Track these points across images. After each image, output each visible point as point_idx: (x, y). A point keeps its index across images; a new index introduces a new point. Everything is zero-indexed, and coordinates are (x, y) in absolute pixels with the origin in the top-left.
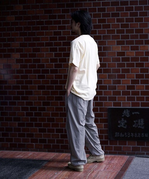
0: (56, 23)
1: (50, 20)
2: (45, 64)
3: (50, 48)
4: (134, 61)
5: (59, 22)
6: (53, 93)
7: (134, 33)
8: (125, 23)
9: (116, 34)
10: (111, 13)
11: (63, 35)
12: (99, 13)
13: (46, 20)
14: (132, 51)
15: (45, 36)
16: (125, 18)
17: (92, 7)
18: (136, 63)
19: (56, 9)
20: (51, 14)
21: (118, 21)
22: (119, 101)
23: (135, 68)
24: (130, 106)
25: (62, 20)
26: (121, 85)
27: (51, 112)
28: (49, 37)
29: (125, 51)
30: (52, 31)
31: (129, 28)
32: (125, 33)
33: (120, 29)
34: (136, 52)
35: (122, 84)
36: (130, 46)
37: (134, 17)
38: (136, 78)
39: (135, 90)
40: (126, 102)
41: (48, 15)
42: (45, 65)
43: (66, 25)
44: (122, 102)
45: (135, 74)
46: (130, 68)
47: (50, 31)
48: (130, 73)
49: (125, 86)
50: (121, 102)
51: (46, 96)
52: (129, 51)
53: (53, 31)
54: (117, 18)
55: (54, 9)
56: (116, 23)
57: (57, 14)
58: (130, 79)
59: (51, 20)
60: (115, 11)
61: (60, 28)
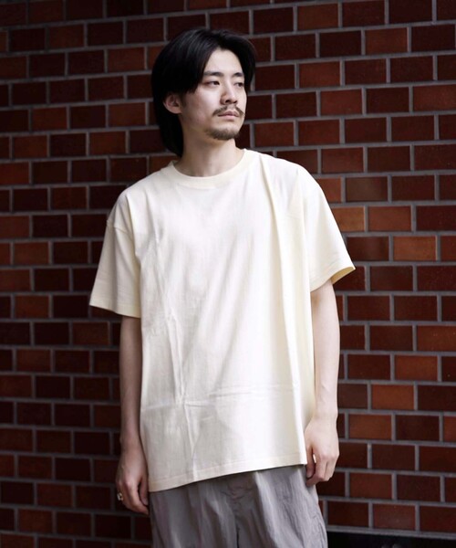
0: (61, 92)
1: (35, 80)
2: (12, 296)
3: (35, 218)
4: (434, 290)
5: (76, 91)
6: (46, 441)
7: (432, 138)
8: (388, 85)
9: (343, 145)
10: (317, 33)
11: (92, 153)
12: (259, 36)
13: (16, 81)
14: (422, 234)
15: (14, 157)
16: (387, 58)
17: (228, 10)
18: (444, 299)
19: (61, 24)
20: (42, 52)
21: (355, 74)
22: (359, 497)
23: (439, 322)
24: (413, 529)
25: (91, 77)
26: (369, 412)
27: (35, 536)
28: (30, 162)
29: (390, 235)
30: (43, 133)
31: (411, 113)
32: (389, 136)
33: (365, 115)
34: (443, 239)
35: (373, 408)
36: (413, 205)
37: (434, 55)
38: (444, 379)
39: (441, 444)
40: (395, 502)
41: (28, 54)
42: (13, 303)
43: (107, 103)
44: (371, 503)
45: (439, 355)
46: (414, 324)
47: (36, 134)
48: (415, 353)
49: (389, 418)
50: (367, 505)
51: (16, 455)
52: (409, 234)
53: (48, 134)
54: (346, 63)
55: (53, 25)
56: (343, 87)
57: (66, 51)
58: (415, 384)
59: (41, 80)
60: (340, 23)
61: (81, 118)
